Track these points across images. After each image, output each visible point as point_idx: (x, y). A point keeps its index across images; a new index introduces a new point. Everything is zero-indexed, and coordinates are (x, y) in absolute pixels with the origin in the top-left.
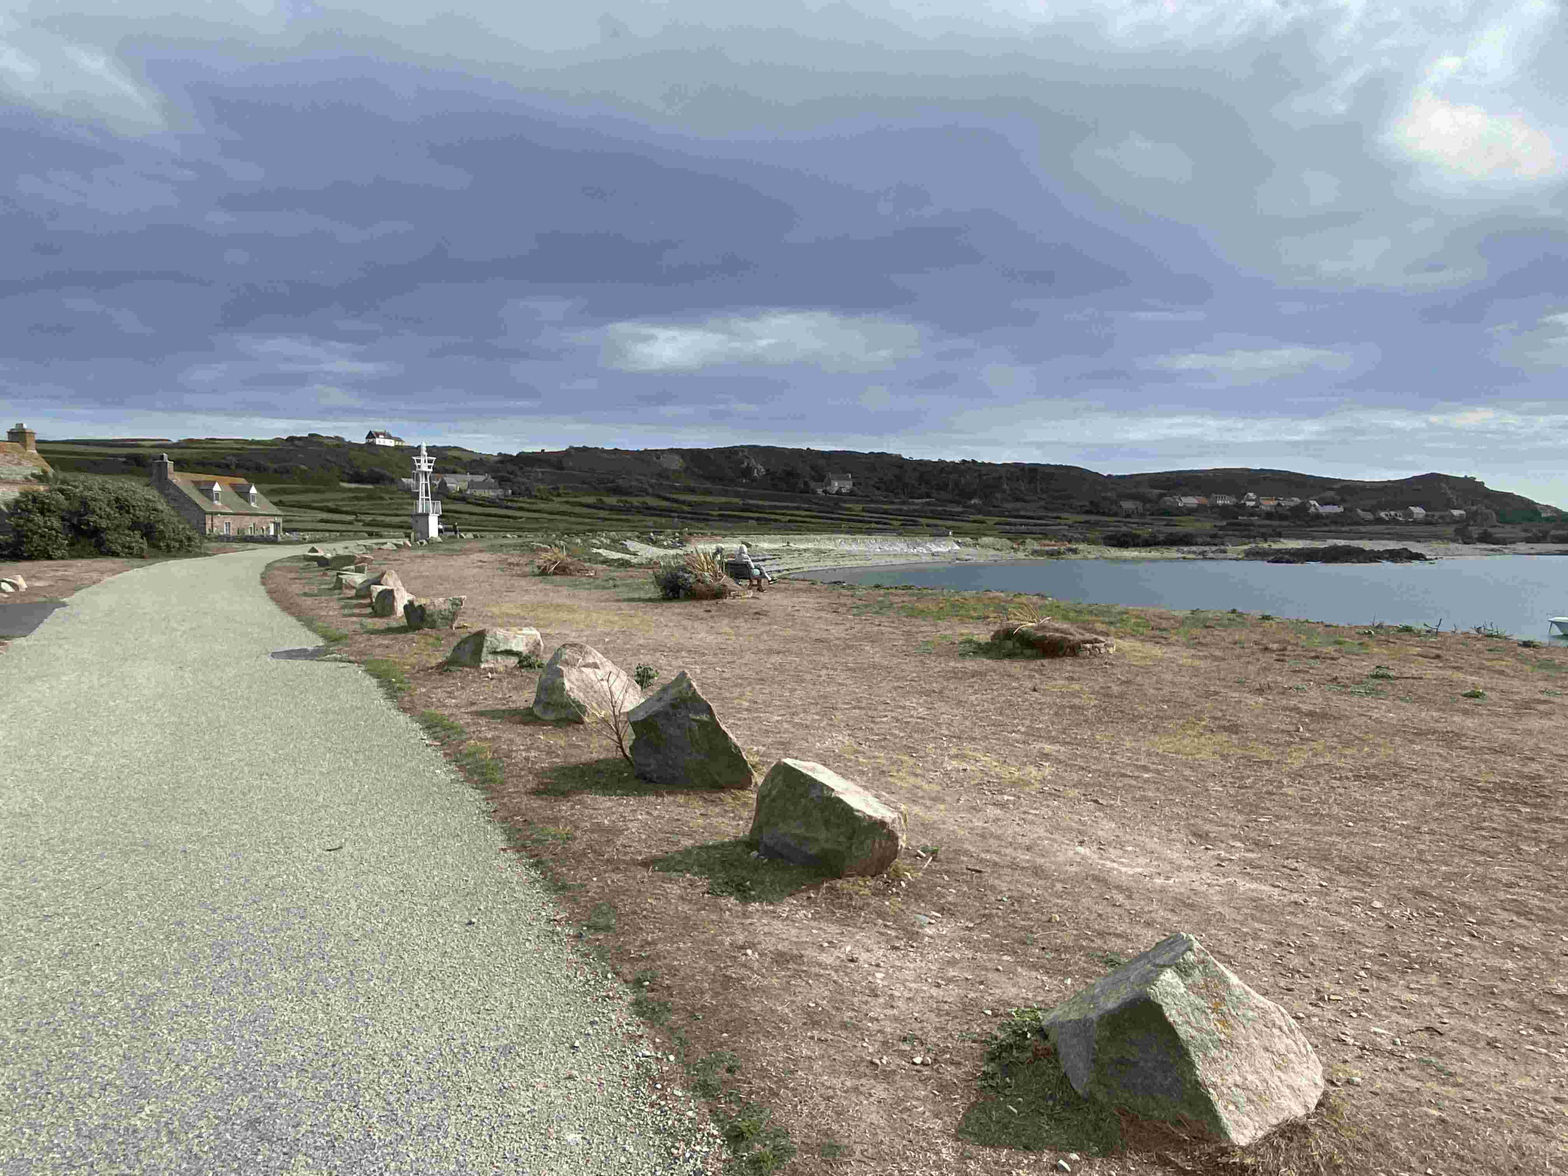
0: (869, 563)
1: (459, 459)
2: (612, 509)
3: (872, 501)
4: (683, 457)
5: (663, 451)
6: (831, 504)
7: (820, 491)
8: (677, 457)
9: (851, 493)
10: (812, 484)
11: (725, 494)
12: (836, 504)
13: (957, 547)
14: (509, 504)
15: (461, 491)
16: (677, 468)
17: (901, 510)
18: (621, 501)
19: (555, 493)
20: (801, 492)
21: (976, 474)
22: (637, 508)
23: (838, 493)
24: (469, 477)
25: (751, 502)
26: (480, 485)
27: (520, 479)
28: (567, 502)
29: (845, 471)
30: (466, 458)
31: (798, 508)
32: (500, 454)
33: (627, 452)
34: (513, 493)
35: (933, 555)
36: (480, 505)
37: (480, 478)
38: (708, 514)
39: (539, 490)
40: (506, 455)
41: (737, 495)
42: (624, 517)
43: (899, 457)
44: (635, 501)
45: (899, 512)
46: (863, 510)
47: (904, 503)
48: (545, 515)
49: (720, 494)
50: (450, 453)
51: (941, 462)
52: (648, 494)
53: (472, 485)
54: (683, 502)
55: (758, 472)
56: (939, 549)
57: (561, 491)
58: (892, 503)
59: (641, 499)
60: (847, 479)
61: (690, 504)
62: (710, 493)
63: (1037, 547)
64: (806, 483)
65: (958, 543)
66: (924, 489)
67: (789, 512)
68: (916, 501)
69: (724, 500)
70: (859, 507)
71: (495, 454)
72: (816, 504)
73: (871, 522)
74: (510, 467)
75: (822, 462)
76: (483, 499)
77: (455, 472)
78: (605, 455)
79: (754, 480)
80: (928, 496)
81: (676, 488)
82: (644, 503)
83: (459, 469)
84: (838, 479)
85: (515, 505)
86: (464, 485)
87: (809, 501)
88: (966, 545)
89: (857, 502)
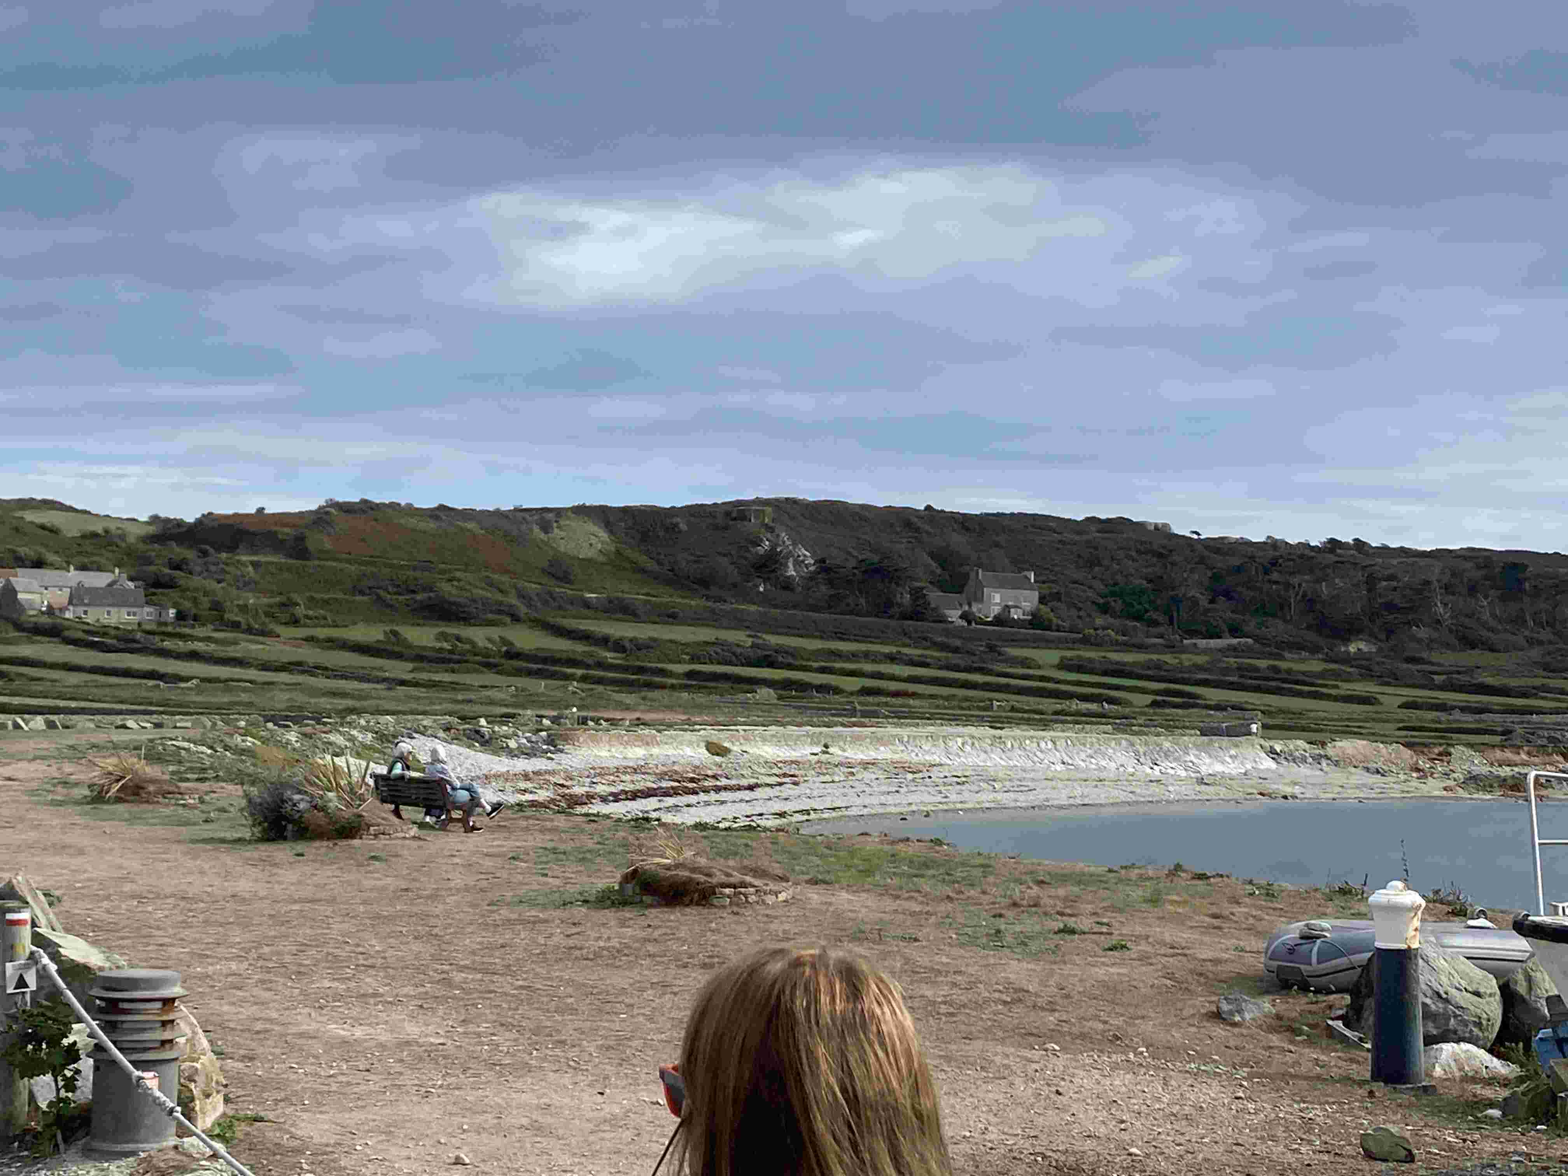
0: (1024, 800)
1: (53, 531)
2: (420, 657)
3: (1086, 641)
4: (608, 526)
5: (559, 512)
6: (980, 648)
7: (954, 615)
8: (592, 527)
9: (1036, 621)
10: (934, 596)
11: (713, 619)
12: (991, 648)
13: (1268, 763)
14: (167, 644)
15: (50, 610)
16: (590, 553)
17: (1158, 666)
18: (443, 636)
19: (284, 617)
20: (904, 617)
21: (1360, 576)
22: (487, 654)
23: (999, 621)
24: (74, 576)
25: (773, 640)
26: (96, 597)
27: (196, 581)
28: (310, 639)
29: (1019, 564)
30: (71, 529)
31: (892, 659)
32: (155, 519)
33: (468, 514)
34: (181, 616)
35: (1201, 781)
36: (92, 645)
37: (98, 580)
38: (662, 672)
39: (244, 609)
40: (167, 520)
41: (738, 622)
42: (447, 677)
43: (1161, 531)
44: (479, 636)
45: (1156, 672)
46: (1064, 666)
47: (1171, 647)
48: (252, 674)
49: (697, 621)
50: (30, 516)
51: (1273, 544)
52: (516, 619)
53: (77, 596)
54: (604, 641)
55: (798, 563)
56: (1218, 768)
57: (300, 611)
58: (1140, 647)
59: (495, 632)
60: (1024, 584)
61: (618, 646)
62: (671, 617)
63: (1479, 765)
64: (917, 594)
65: (1272, 753)
66: (1223, 611)
67: (868, 667)
68: (1202, 643)
69: (705, 634)
70: (1052, 656)
71: (144, 518)
72: (943, 647)
73: (1070, 696)
74: (178, 551)
75: (958, 540)
76: (105, 630)
77: (39, 564)
78: (413, 522)
79: (787, 586)
80: (1235, 631)
81: (587, 604)
82: (504, 641)
83: (51, 557)
84: (1002, 585)
85: (181, 646)
86: (60, 597)
87: (922, 640)
88: (1291, 758)
89: (1049, 644)
